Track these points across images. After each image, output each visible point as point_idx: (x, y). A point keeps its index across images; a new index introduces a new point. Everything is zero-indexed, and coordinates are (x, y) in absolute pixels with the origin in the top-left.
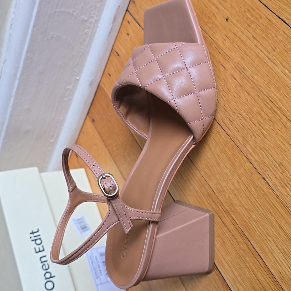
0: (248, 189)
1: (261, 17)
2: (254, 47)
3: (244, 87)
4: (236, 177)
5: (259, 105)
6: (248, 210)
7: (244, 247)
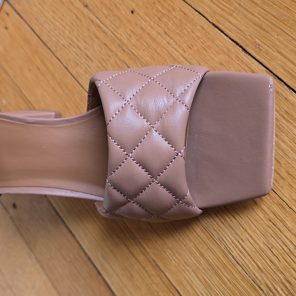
1: (174, 9)
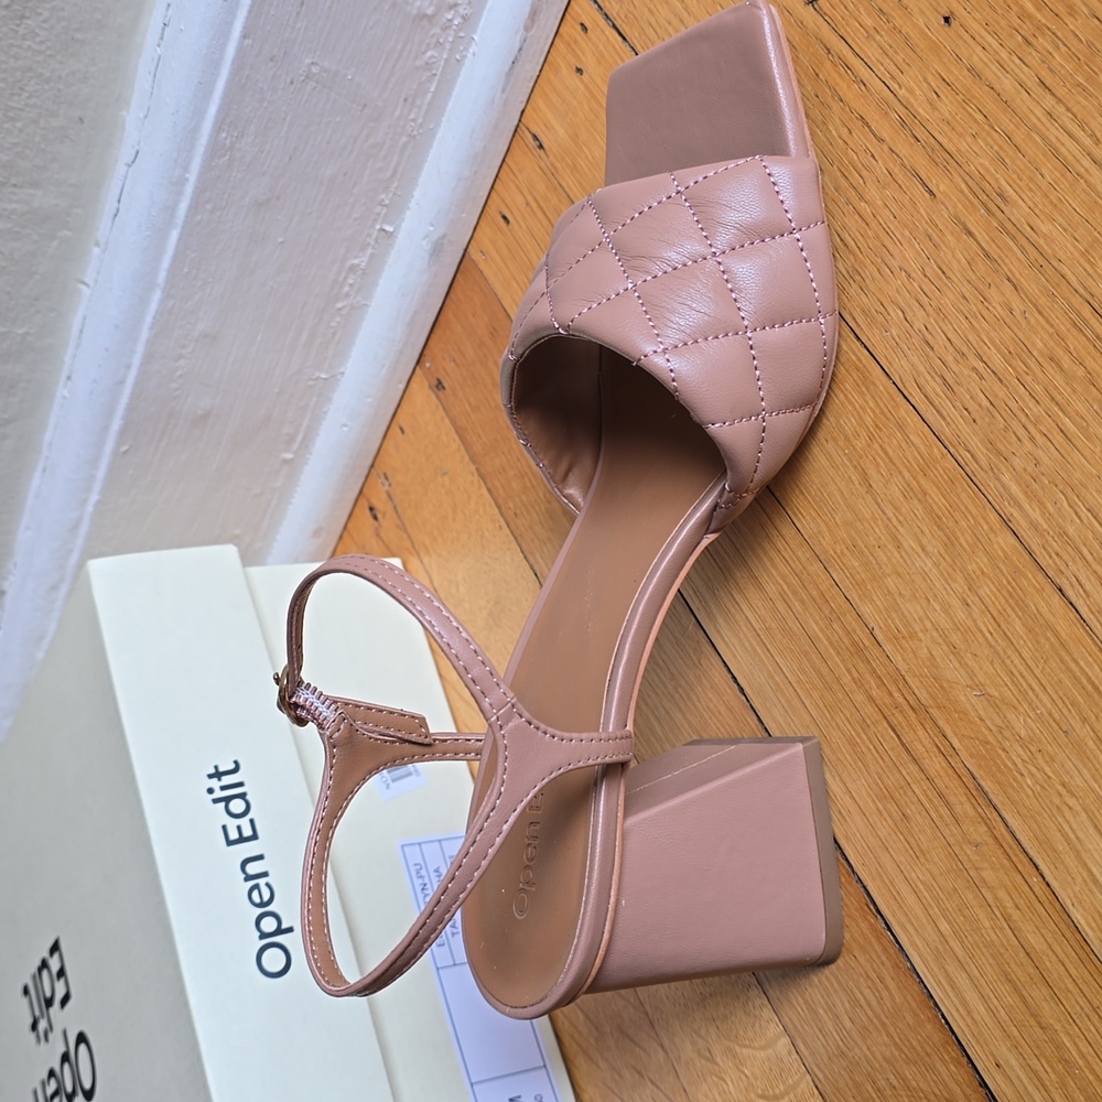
0: (999, 626)
2: (1044, 120)
3: (999, 261)
4: (960, 585)
5: (1052, 326)
6: (997, 702)
7: (979, 832)
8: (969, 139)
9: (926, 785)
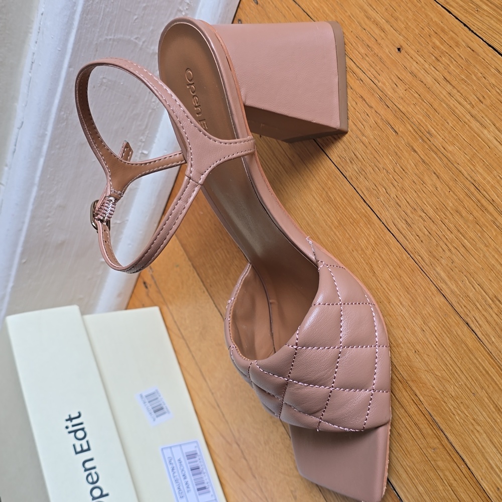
0: (439, 341)
1: (458, 45)
2: (447, 96)
3: (430, 164)
4: (419, 321)
5: (456, 196)
6: (441, 379)
7: (435, 442)
8: (412, 106)
9: (408, 419)
